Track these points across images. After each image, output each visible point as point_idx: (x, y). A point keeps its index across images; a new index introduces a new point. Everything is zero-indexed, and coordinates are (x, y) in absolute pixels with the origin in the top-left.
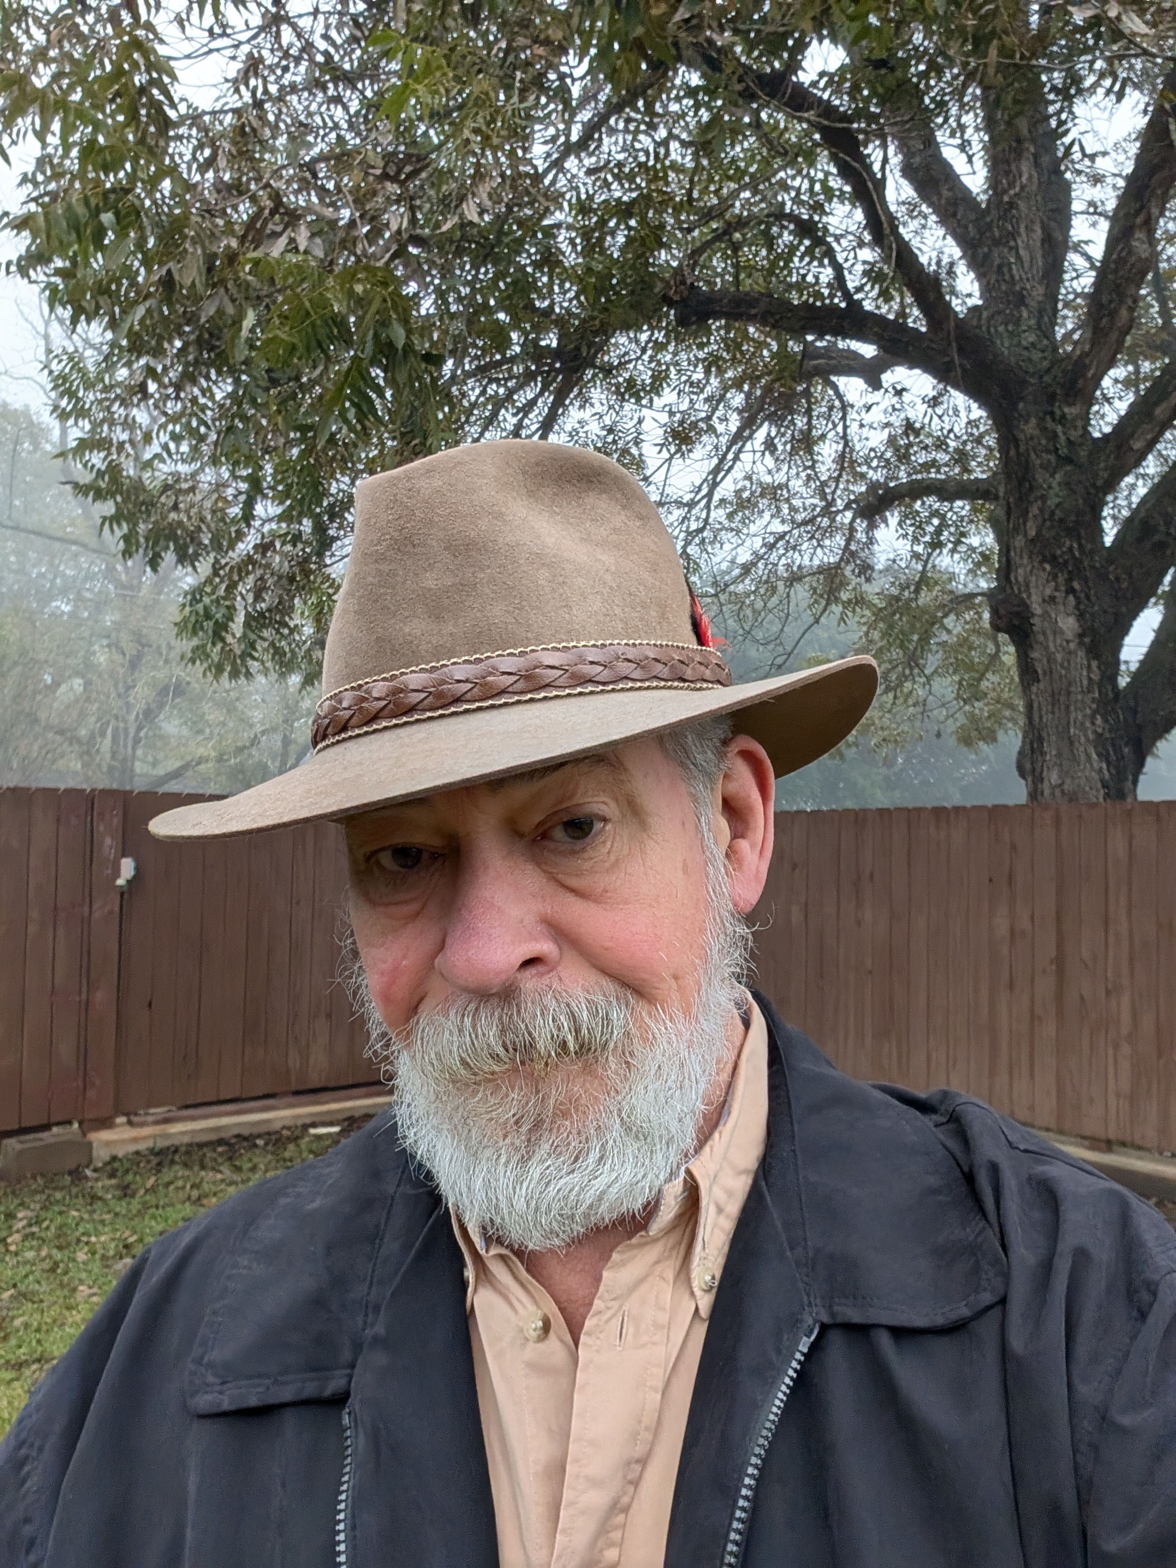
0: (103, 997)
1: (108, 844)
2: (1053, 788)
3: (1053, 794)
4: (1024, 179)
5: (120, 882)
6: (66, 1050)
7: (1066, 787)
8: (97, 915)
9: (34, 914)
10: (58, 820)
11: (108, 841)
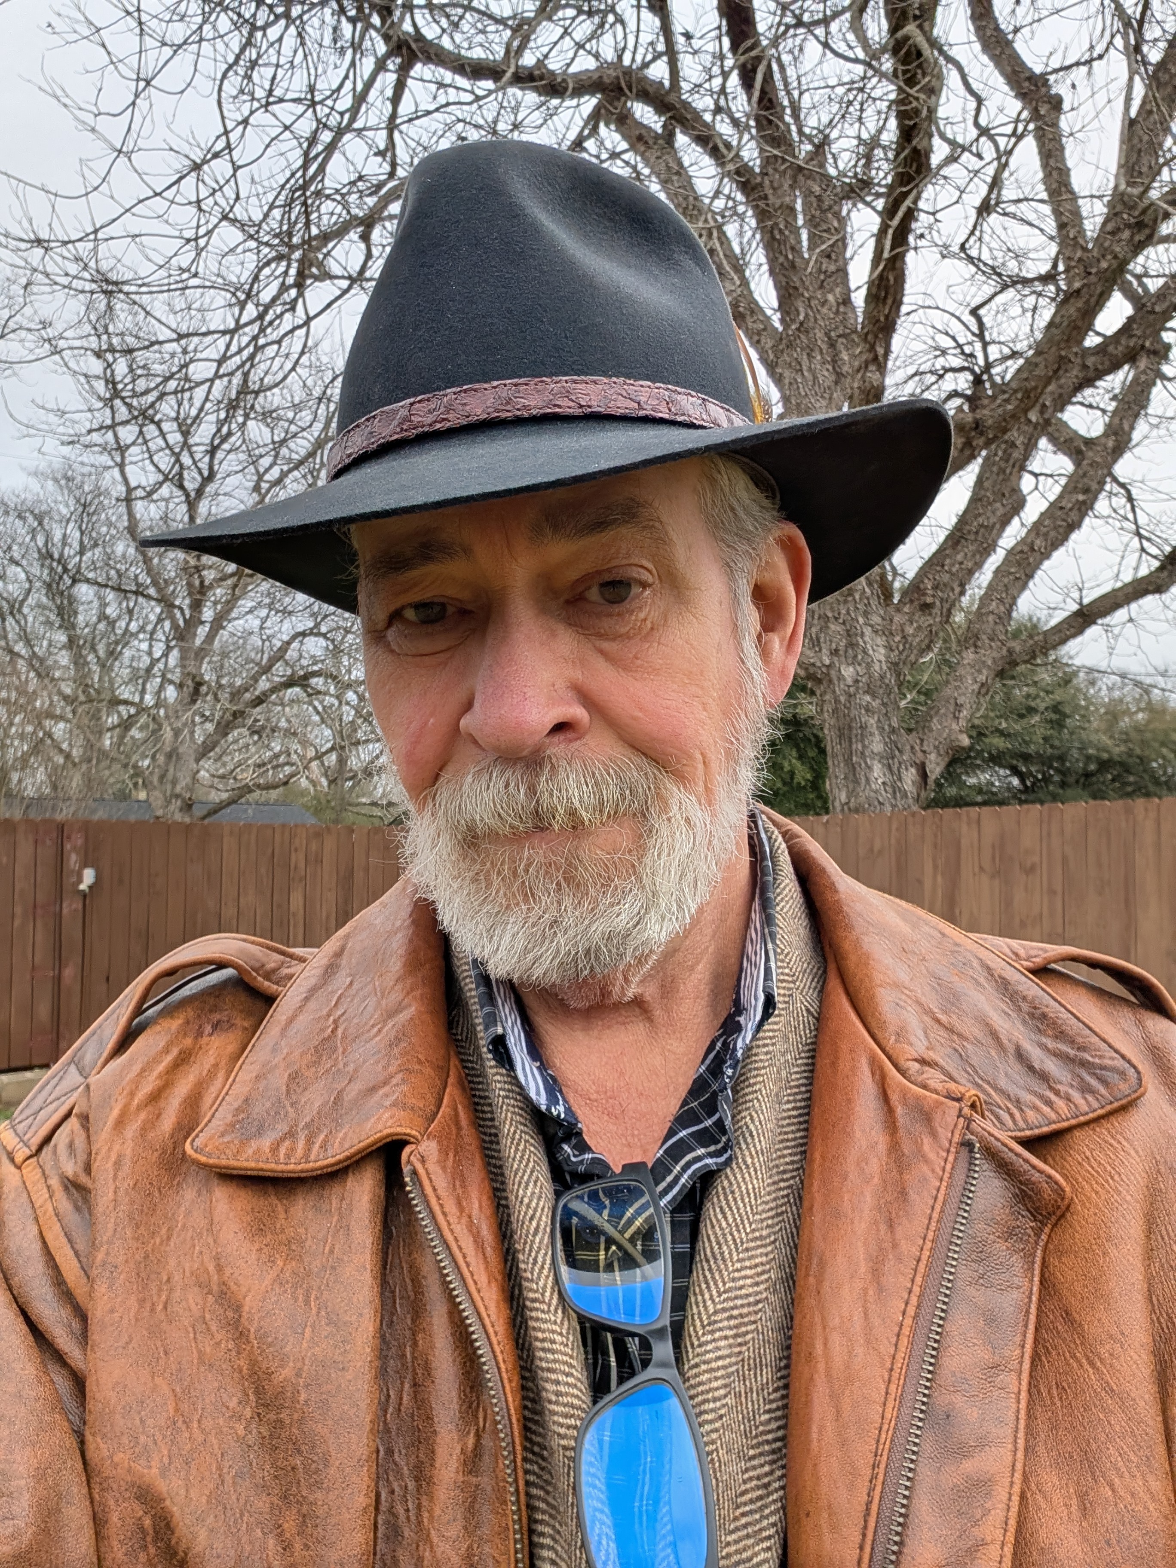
0: (69, 973)
1: (73, 860)
2: (843, 805)
3: (842, 810)
4: (801, 318)
5: (83, 887)
6: (43, 1011)
7: (852, 805)
8: (65, 911)
9: (18, 910)
10: (36, 842)
11: (74, 857)
